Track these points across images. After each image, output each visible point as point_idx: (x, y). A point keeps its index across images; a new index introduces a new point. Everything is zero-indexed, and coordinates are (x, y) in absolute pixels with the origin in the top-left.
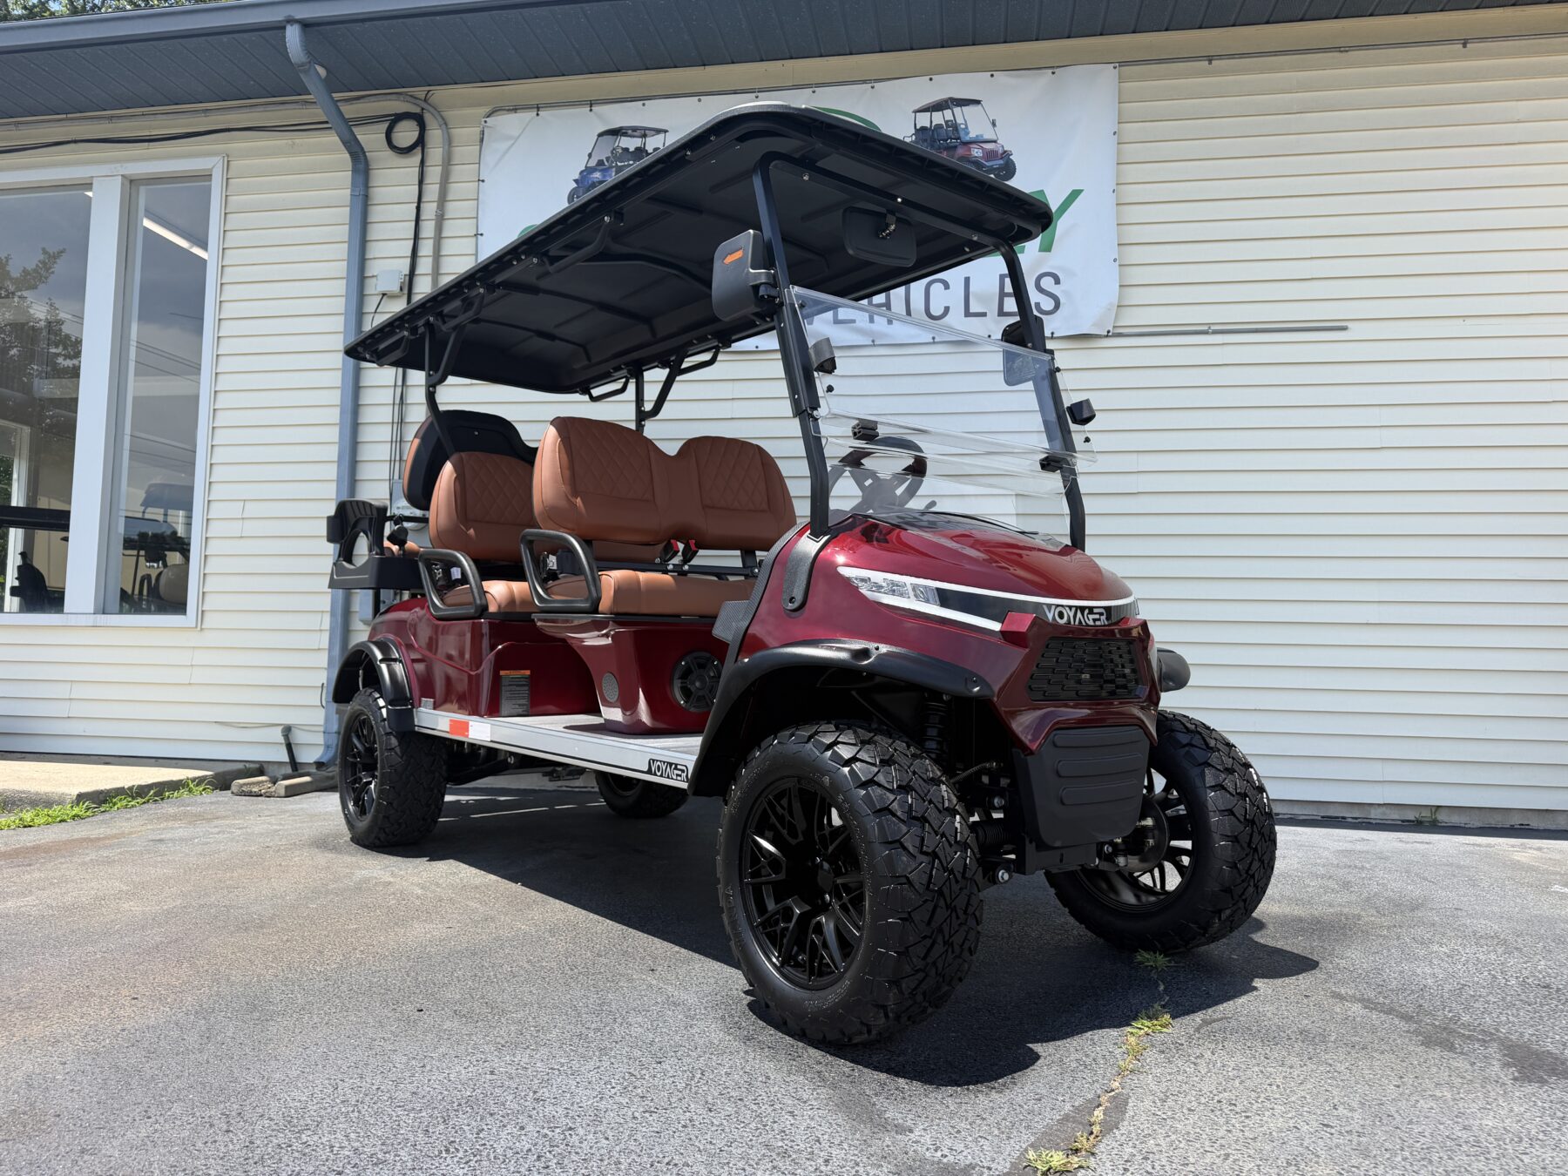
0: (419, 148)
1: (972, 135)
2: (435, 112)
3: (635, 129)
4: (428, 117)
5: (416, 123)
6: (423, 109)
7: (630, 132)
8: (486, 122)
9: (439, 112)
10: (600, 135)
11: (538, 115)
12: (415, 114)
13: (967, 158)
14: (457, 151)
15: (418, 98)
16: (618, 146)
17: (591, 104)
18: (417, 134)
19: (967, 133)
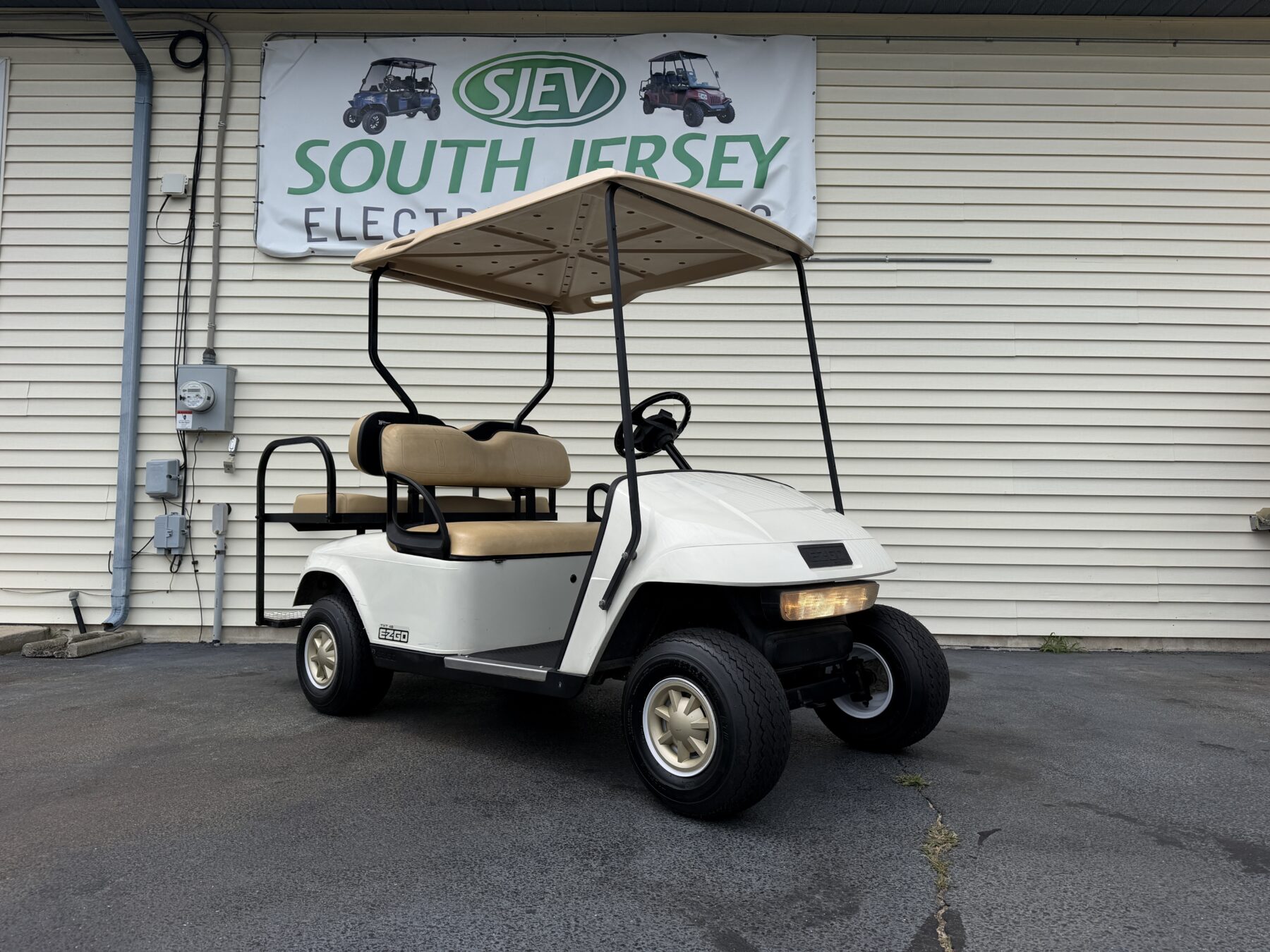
0: (202, 66)
1: (699, 82)
2: (217, 33)
3: (405, 61)
4: (210, 36)
5: (199, 41)
6: (205, 29)
7: (401, 63)
8: (266, 45)
9: (221, 32)
10: (374, 64)
11: (315, 42)
12: (199, 32)
13: (695, 100)
14: (238, 69)
15: (199, 18)
16: (390, 75)
17: (365, 36)
18: (200, 51)
19: (695, 80)
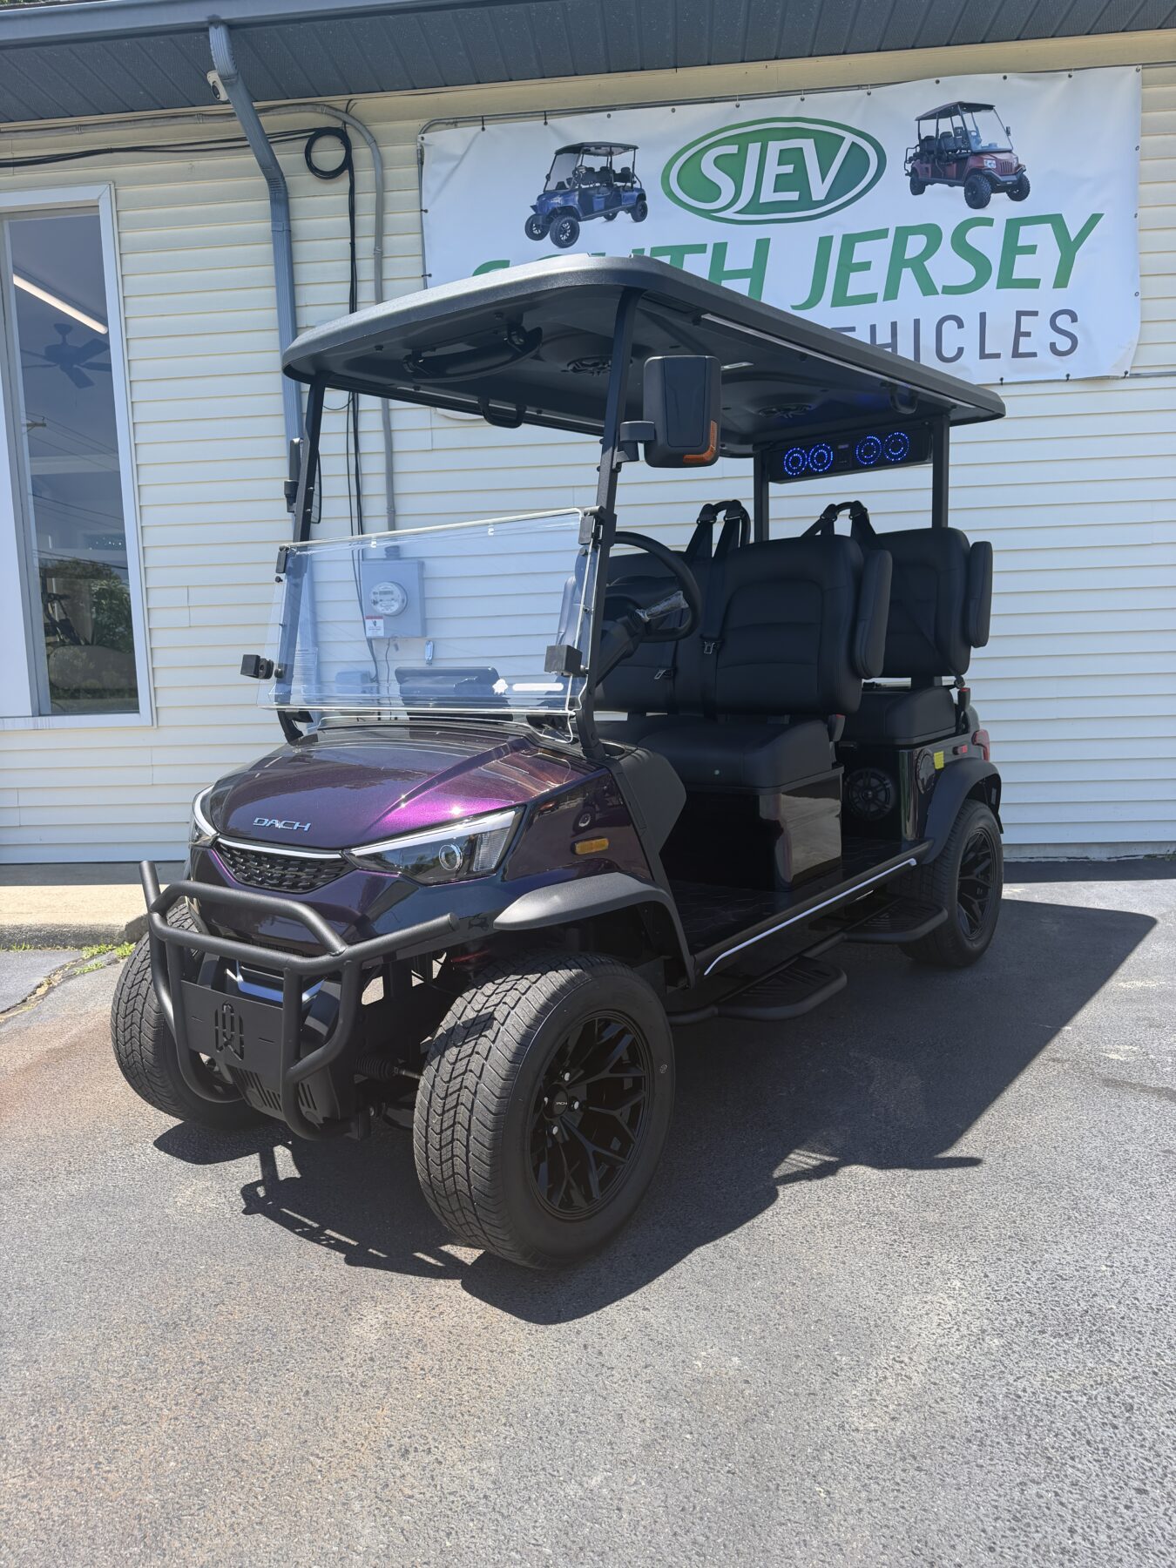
0: (347, 172)
1: (985, 143)
2: (361, 127)
3: (598, 146)
4: (351, 132)
5: (340, 140)
6: (345, 123)
7: (593, 149)
8: (423, 138)
9: (364, 126)
10: (558, 153)
11: (483, 129)
12: (338, 129)
13: (979, 171)
14: (391, 173)
15: (337, 110)
16: (581, 165)
17: (545, 115)
18: (342, 153)
19: (979, 142)
